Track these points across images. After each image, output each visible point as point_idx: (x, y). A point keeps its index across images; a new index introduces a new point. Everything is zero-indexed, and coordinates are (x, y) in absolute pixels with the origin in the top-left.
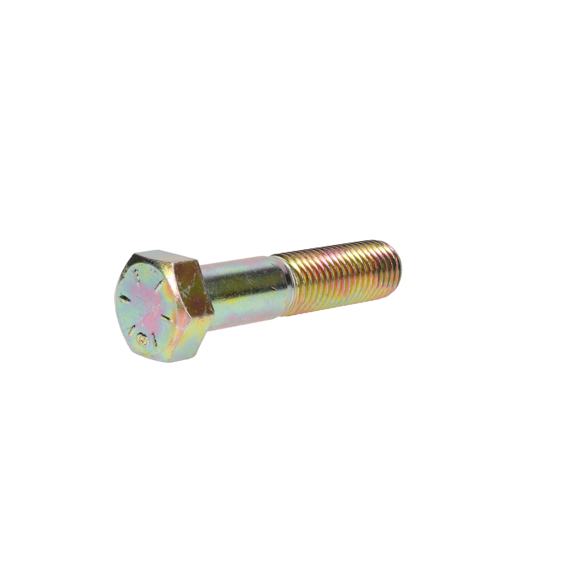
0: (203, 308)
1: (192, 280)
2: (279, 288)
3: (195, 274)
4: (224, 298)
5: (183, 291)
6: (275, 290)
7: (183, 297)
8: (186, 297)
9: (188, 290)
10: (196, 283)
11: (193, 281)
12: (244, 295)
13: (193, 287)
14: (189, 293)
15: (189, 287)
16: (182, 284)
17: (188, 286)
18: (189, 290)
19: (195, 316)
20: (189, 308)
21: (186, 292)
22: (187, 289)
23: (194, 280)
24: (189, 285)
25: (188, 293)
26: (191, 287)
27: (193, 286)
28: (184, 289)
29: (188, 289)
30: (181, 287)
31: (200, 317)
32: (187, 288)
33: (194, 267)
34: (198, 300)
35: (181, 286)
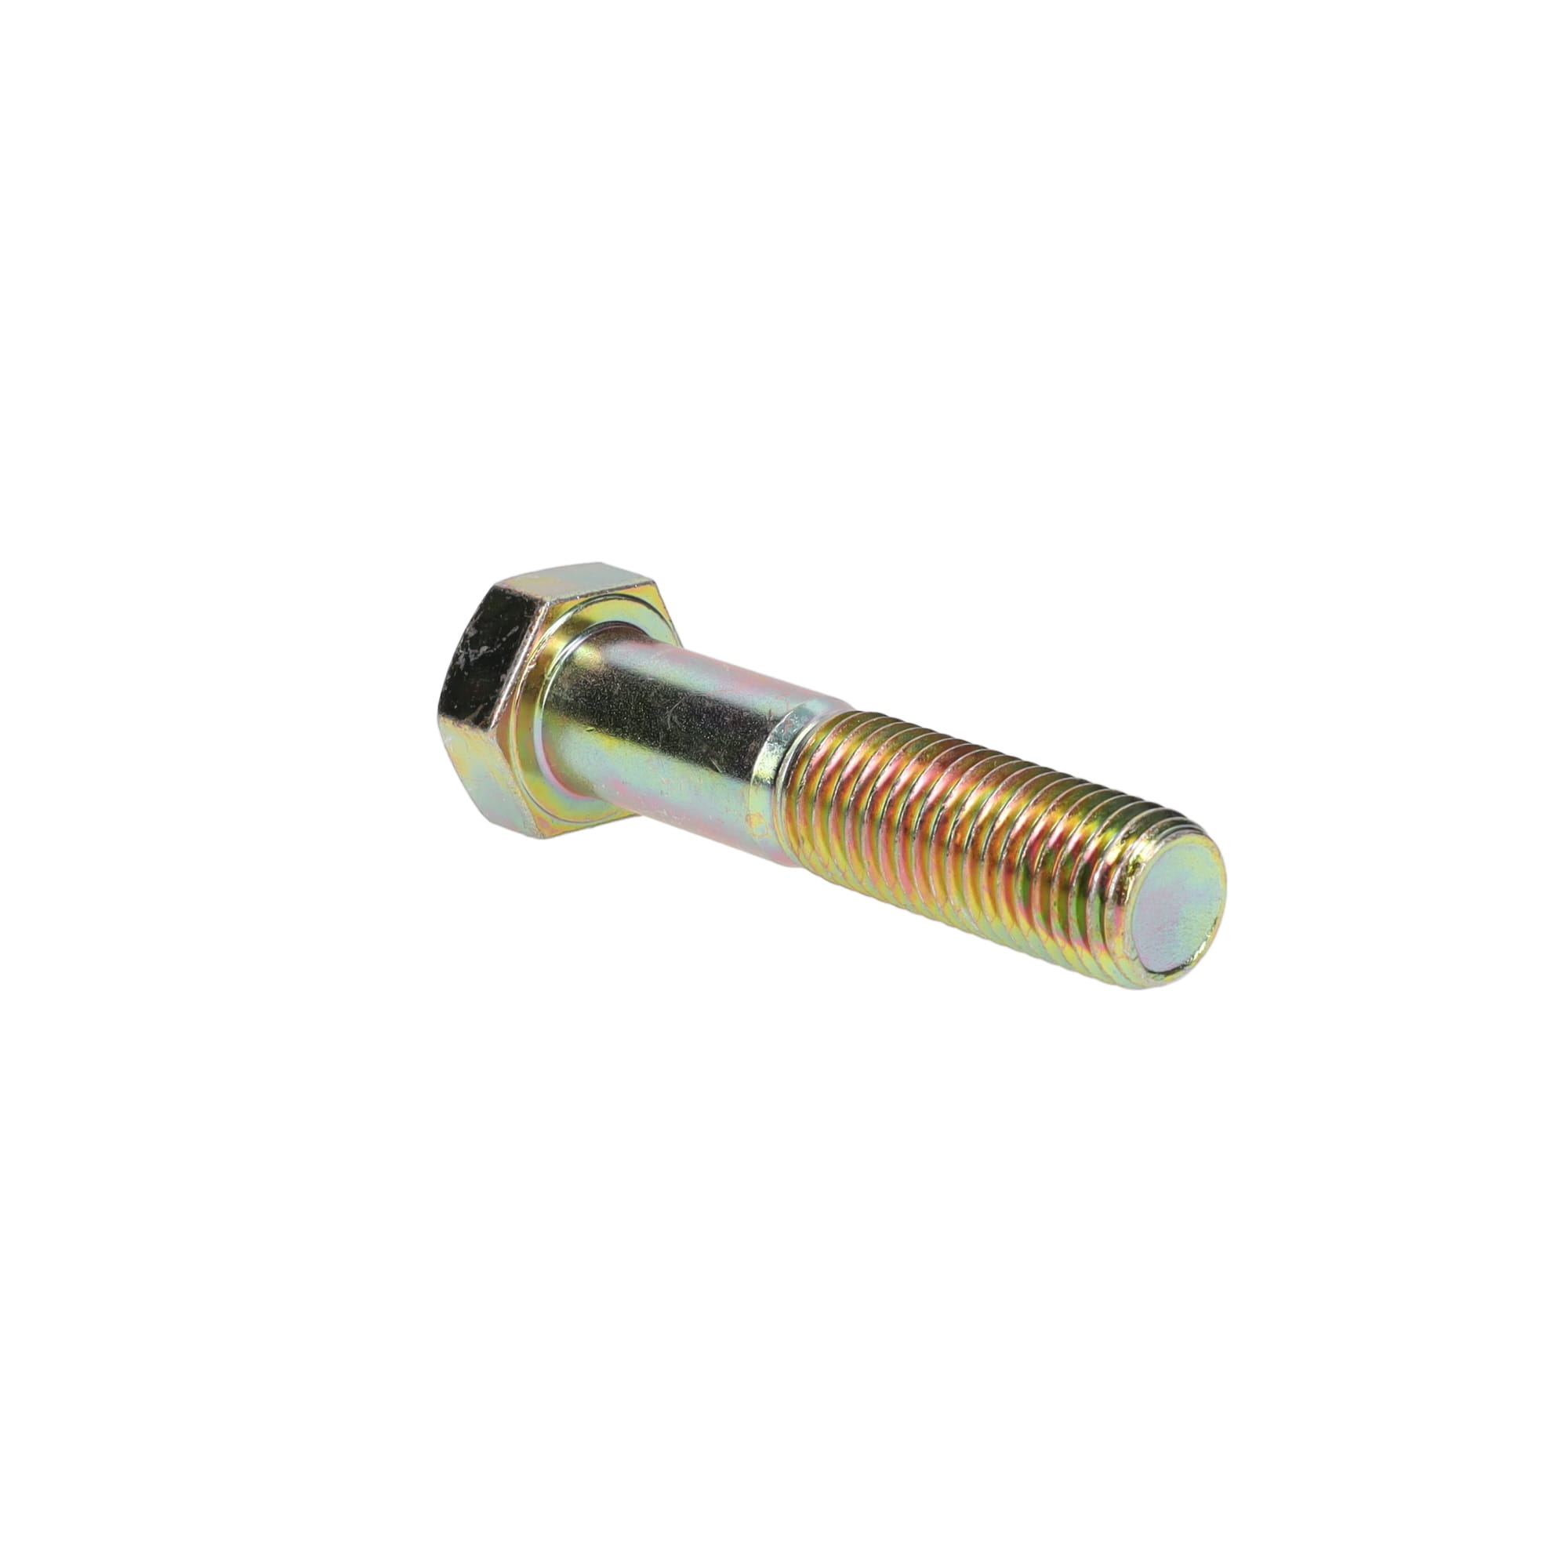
0: (474, 706)
1: (501, 637)
2: (727, 772)
3: (516, 629)
4: (591, 725)
5: (467, 650)
6: (717, 771)
7: (457, 663)
8: (462, 667)
9: (476, 655)
10: (503, 648)
11: (501, 641)
12: (639, 742)
13: (490, 653)
14: (473, 661)
15: (484, 649)
16: (477, 635)
17: (483, 645)
18: (479, 655)
19: (448, 714)
20: (450, 692)
21: (470, 656)
22: (477, 651)
23: (504, 639)
24: (487, 645)
25: (471, 660)
26: (487, 650)
27: (492, 651)
28: (472, 648)
29: (479, 653)
30: (468, 641)
31: (456, 720)
32: (479, 649)
33: (526, 613)
34: (478, 685)
35: (471, 639)
